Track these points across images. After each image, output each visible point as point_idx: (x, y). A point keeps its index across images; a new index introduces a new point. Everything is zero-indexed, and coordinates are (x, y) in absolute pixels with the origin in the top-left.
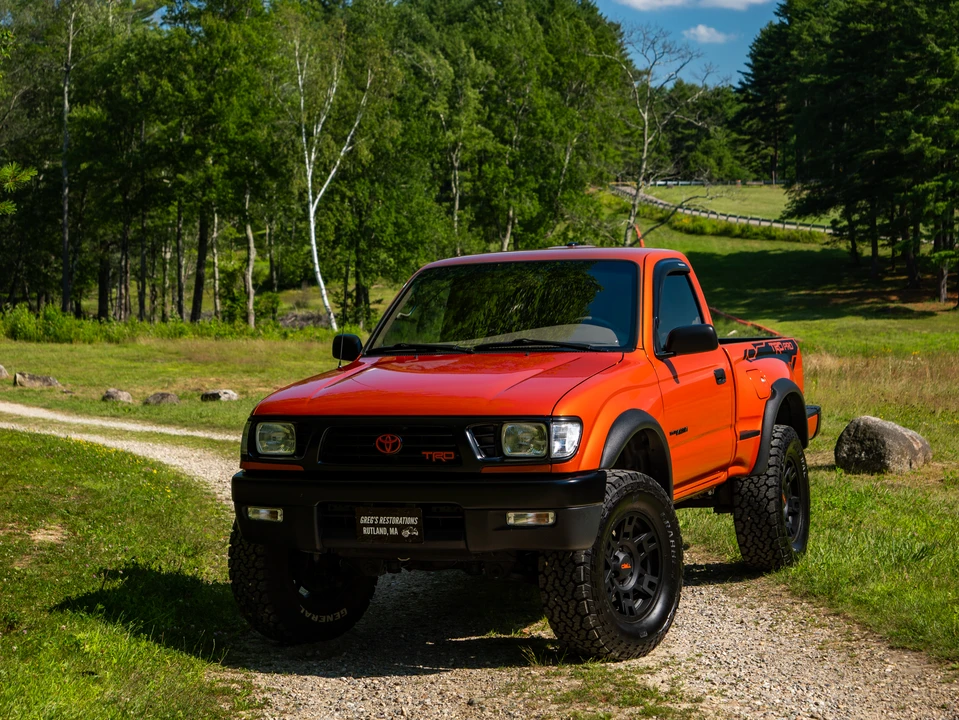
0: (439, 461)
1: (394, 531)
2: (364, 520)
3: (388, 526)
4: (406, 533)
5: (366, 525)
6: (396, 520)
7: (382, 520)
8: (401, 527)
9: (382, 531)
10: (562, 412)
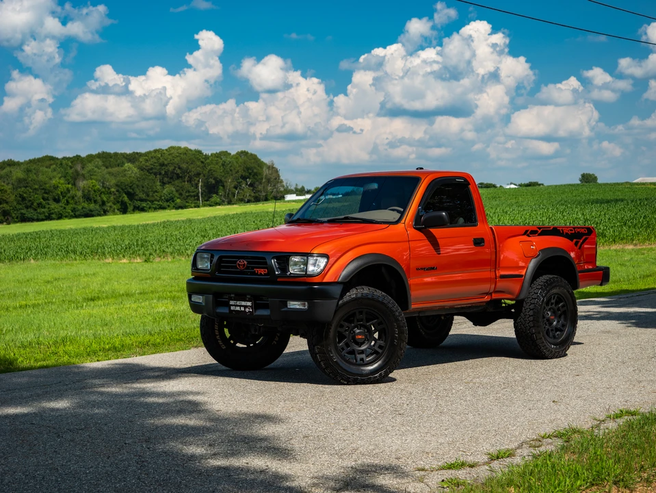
0: (261, 274)
1: (243, 309)
2: (232, 302)
3: (240, 306)
4: (247, 310)
5: (233, 305)
6: (243, 303)
7: (238, 303)
8: (245, 307)
9: (238, 308)
10: (315, 251)
